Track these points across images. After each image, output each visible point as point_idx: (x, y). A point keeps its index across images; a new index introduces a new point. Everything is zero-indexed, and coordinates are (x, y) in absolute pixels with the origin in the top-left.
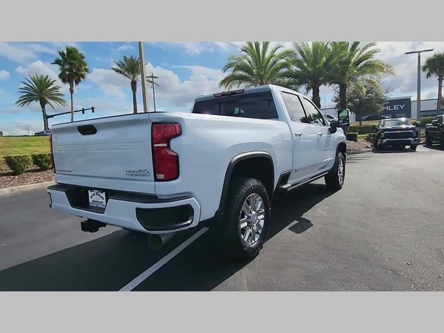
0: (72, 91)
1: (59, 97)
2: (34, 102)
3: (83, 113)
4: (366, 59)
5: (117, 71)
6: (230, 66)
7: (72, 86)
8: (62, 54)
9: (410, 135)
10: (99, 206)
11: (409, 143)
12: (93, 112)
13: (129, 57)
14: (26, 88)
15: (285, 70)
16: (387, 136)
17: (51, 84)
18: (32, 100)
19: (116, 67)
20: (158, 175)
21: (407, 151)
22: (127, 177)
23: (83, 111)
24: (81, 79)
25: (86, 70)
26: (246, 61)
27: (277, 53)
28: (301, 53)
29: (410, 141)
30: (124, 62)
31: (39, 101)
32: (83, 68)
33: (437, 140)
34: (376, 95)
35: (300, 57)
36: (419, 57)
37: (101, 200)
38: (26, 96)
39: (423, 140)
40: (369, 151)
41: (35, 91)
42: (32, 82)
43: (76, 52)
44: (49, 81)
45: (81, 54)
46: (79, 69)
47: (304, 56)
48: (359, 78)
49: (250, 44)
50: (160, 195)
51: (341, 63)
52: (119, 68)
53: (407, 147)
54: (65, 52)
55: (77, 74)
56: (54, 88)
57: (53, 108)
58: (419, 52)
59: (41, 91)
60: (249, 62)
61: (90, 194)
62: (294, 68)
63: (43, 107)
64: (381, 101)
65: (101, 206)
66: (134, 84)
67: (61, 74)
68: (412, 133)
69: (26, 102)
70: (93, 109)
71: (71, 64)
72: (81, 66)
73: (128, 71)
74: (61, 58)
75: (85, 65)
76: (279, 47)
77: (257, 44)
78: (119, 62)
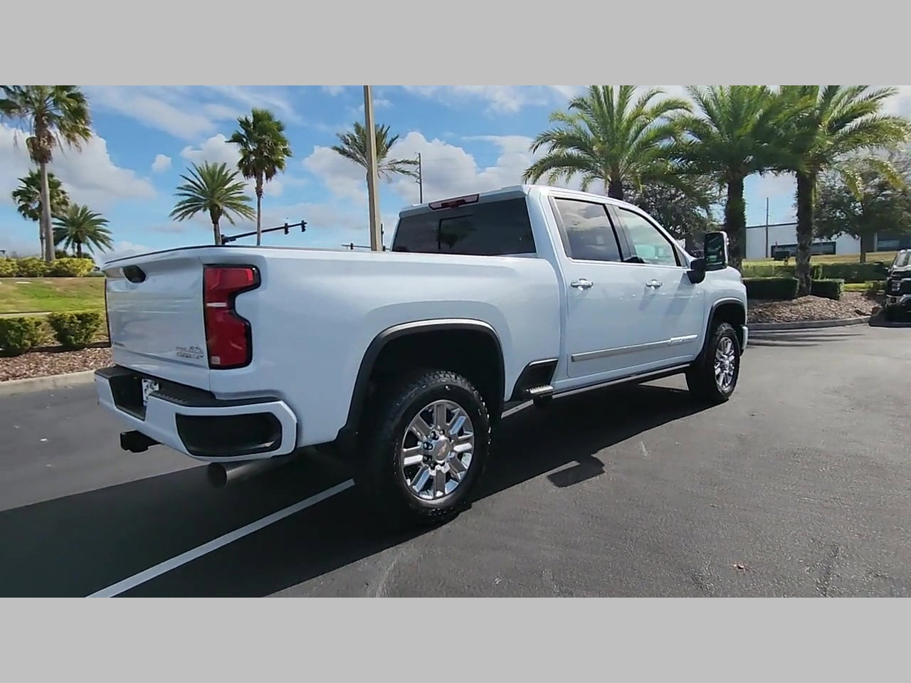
0: (259, 192)
1: (245, 203)
2: (200, 212)
3: (287, 232)
4: (861, 115)
5: (343, 152)
6: (545, 139)
7: (260, 183)
8: (244, 124)
12: (303, 230)
13: (363, 125)
14: (188, 188)
15: (666, 143)
16: (907, 288)
17: (231, 179)
18: (199, 208)
19: (341, 144)
20: (213, 358)
23: (286, 228)
24: (277, 169)
25: (286, 152)
27: (648, 108)
30: (356, 134)
31: (208, 211)
32: (281, 148)
35: (700, 114)
38: (187, 201)
40: (861, 322)
41: (203, 193)
42: (199, 176)
43: (270, 118)
44: (226, 174)
45: (278, 123)
46: (272, 152)
47: (709, 112)
50: (219, 394)
51: (799, 125)
52: (346, 146)
54: (251, 119)
55: (268, 160)
56: (236, 187)
57: (232, 223)
59: (213, 191)
61: (144, 385)
63: (215, 222)
67: (242, 161)
69: (188, 212)
70: (303, 225)
71: (260, 142)
72: (277, 145)
73: (362, 152)
74: (243, 132)
75: (284, 142)
76: (654, 94)
77: (608, 91)
78: (348, 135)
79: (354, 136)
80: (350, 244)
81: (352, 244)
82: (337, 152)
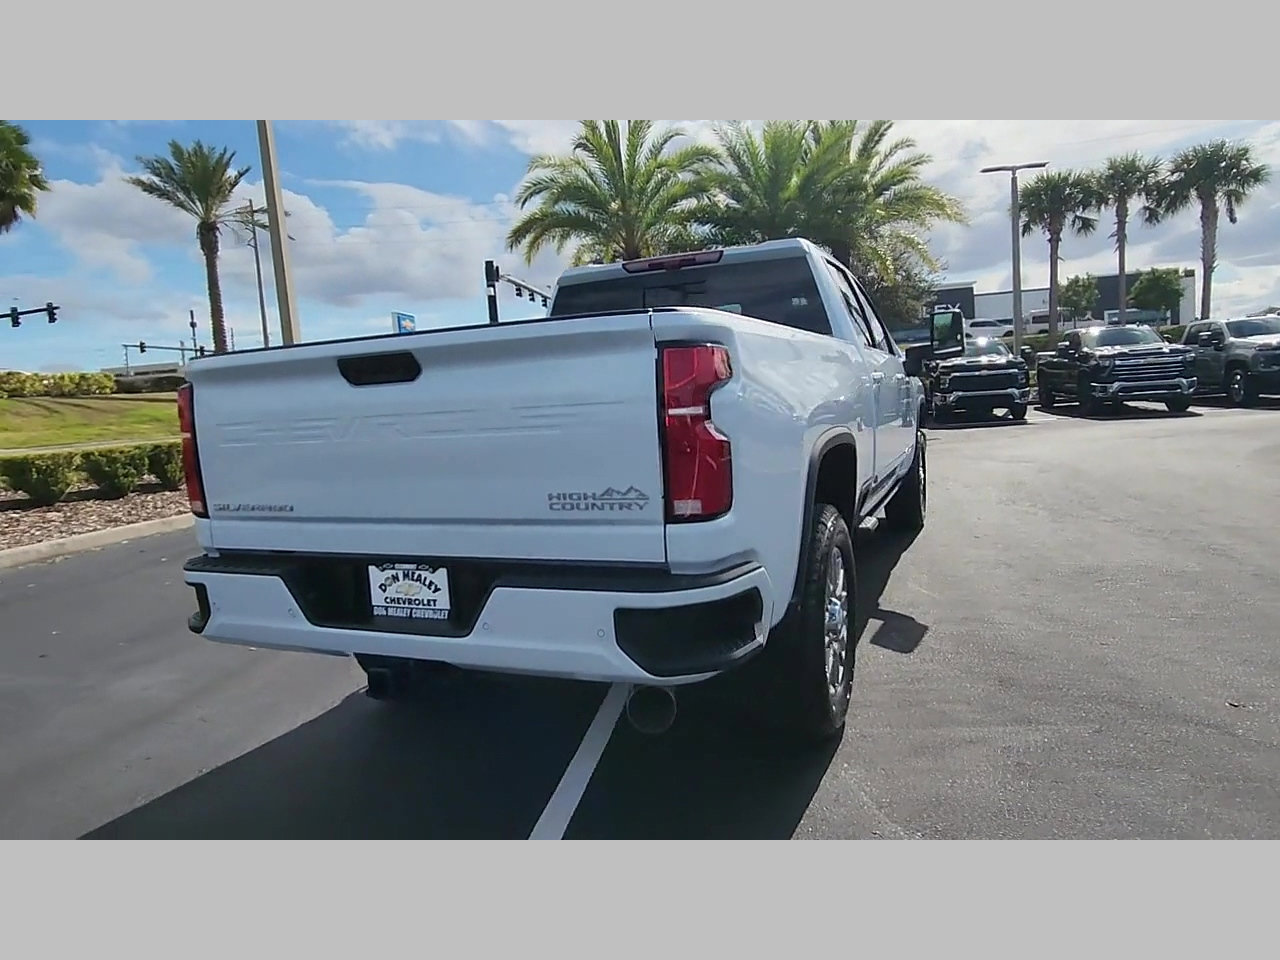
3: (16, 323)
4: (901, 181)
5: (150, 188)
6: (537, 188)
9: (1011, 381)
10: (417, 614)
11: (1006, 401)
12: (52, 319)
13: (188, 146)
15: (690, 203)
16: (957, 384)
19: (145, 175)
20: (678, 504)
21: (1002, 422)
22: (554, 515)
23: (14, 316)
24: (19, 210)
25: (36, 182)
26: (582, 175)
27: (668, 153)
28: (735, 157)
29: (1011, 396)
30: (173, 162)
32: (27, 173)
33: (1069, 392)
34: (908, 277)
35: (732, 168)
36: (1014, 180)
37: (426, 594)
39: (1033, 393)
45: (18, 130)
46: (9, 179)
47: (741, 166)
48: (885, 230)
49: (592, 127)
50: (682, 565)
52: (156, 179)
53: (999, 412)
58: (1013, 169)
60: (591, 175)
61: (376, 575)
62: (722, 199)
64: (921, 294)
65: (429, 614)
66: (208, 234)
68: (1016, 375)
70: (51, 311)
72: (17, 168)
73: (187, 192)
75: (33, 165)
76: (672, 136)
77: (611, 129)
78: (157, 161)
79: (167, 162)
80: (138, 344)
81: (142, 344)
82: (139, 189)
